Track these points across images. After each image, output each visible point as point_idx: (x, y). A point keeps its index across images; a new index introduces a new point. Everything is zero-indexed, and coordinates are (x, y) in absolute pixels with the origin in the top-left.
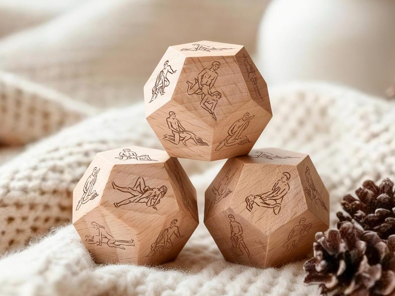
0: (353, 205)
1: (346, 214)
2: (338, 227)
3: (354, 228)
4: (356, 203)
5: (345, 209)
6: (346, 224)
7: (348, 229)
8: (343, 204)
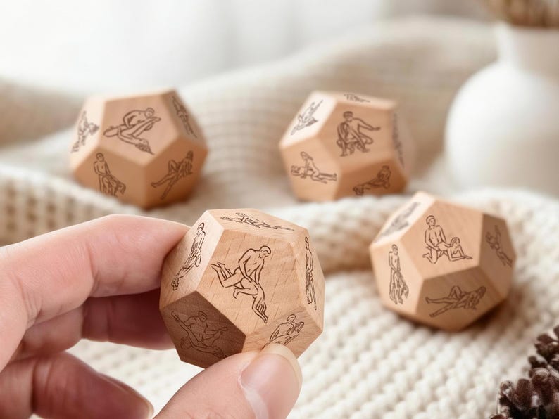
0: (550, 347)
1: (540, 359)
2: (531, 375)
3: (550, 376)
4: (552, 345)
5: (539, 352)
6: (541, 371)
7: (543, 378)
8: (537, 346)
